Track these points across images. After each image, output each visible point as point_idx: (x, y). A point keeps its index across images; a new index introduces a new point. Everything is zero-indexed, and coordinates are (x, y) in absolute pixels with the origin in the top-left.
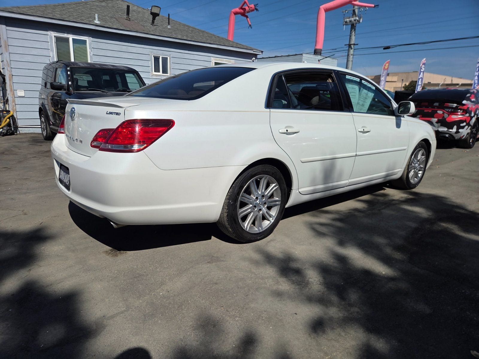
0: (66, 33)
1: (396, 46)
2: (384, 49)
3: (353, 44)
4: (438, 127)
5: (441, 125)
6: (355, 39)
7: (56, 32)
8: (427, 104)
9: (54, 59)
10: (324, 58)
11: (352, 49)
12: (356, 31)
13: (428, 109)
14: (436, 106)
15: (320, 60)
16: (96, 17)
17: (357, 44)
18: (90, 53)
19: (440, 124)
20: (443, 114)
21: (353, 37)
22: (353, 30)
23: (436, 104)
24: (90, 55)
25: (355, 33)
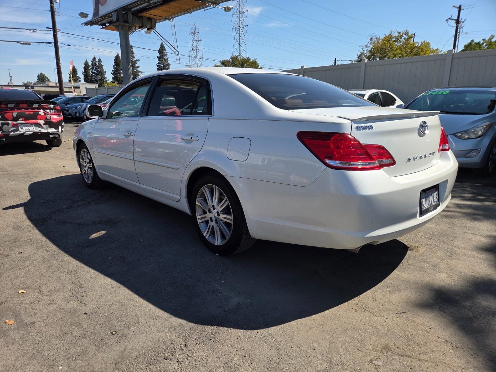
4: (47, 129)
5: (50, 127)
8: (25, 105)
13: (28, 111)
14: (36, 108)
19: (48, 125)
20: (45, 115)
23: (36, 105)
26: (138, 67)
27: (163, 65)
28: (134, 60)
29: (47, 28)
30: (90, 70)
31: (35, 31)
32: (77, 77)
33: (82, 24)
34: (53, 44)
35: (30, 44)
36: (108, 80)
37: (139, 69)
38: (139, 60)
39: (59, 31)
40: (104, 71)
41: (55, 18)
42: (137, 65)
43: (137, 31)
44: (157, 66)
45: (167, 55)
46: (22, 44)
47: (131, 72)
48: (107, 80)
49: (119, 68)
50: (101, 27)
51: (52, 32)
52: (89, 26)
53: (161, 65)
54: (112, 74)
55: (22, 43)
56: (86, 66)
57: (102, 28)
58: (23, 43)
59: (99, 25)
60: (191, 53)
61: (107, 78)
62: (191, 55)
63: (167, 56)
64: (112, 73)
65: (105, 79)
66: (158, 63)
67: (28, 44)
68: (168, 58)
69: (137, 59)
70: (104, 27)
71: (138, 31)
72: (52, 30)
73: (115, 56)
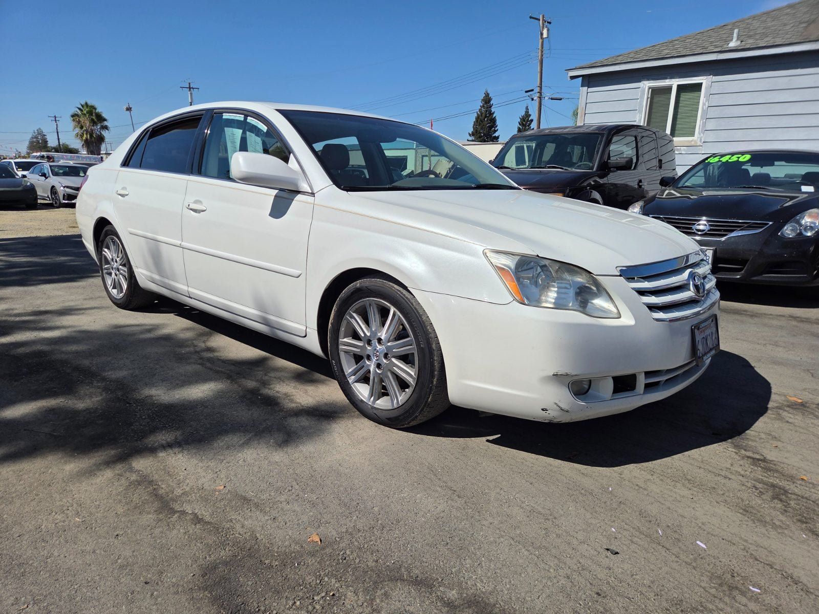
0: (669, 78)
7: (653, 80)
9: (641, 123)
16: (735, 35)
18: (704, 104)
24: (703, 108)
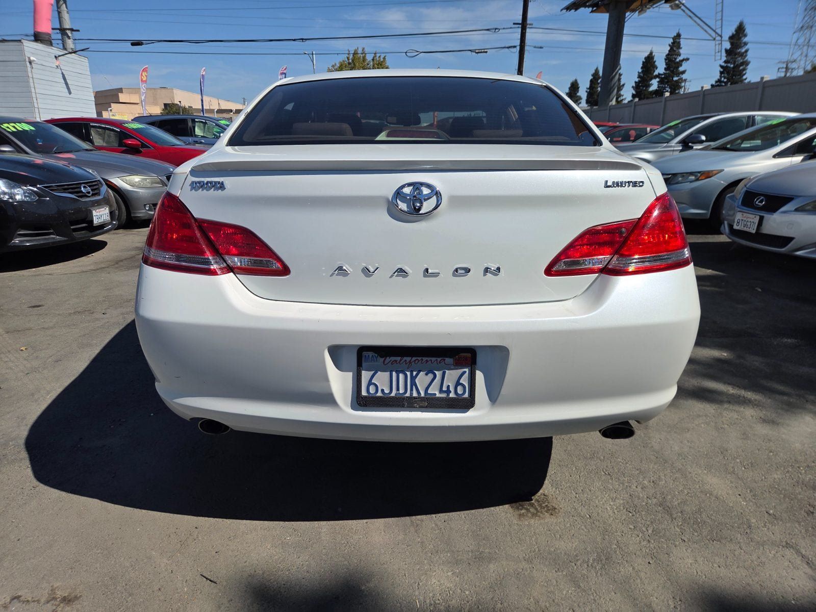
1: (153, 42)
2: (133, 44)
3: (69, 29)
6: (71, 18)
10: (66, 54)
11: (69, 38)
12: (68, 3)
15: (59, 56)
17: (78, 31)
21: (66, 16)
22: (61, 2)
25: (67, 7)
26: (684, 72)
27: (734, 64)
28: (678, 60)
29: (514, 24)
30: (598, 84)
31: (497, 30)
32: (578, 96)
33: (562, 10)
34: (518, 48)
35: (486, 52)
36: (625, 99)
37: (684, 76)
38: (687, 59)
39: (530, 26)
40: (622, 84)
41: (528, 6)
42: (681, 69)
43: (654, 8)
44: (721, 67)
45: (746, 44)
46: (476, 53)
47: (616, 83)
48: (623, 100)
49: (648, 77)
50: (590, 9)
51: (519, 30)
52: (573, 11)
53: (729, 65)
54: (632, 89)
55: (476, 51)
56: (594, 78)
57: (592, 12)
58: (478, 51)
59: (589, 7)
60: (796, 36)
61: (623, 96)
62: (794, 41)
63: (746, 47)
64: (633, 87)
65: (620, 97)
66: (725, 62)
67: (484, 52)
68: (746, 51)
69: (685, 58)
70: (595, 8)
71: (657, 7)
72: (520, 26)
73: (645, 56)
